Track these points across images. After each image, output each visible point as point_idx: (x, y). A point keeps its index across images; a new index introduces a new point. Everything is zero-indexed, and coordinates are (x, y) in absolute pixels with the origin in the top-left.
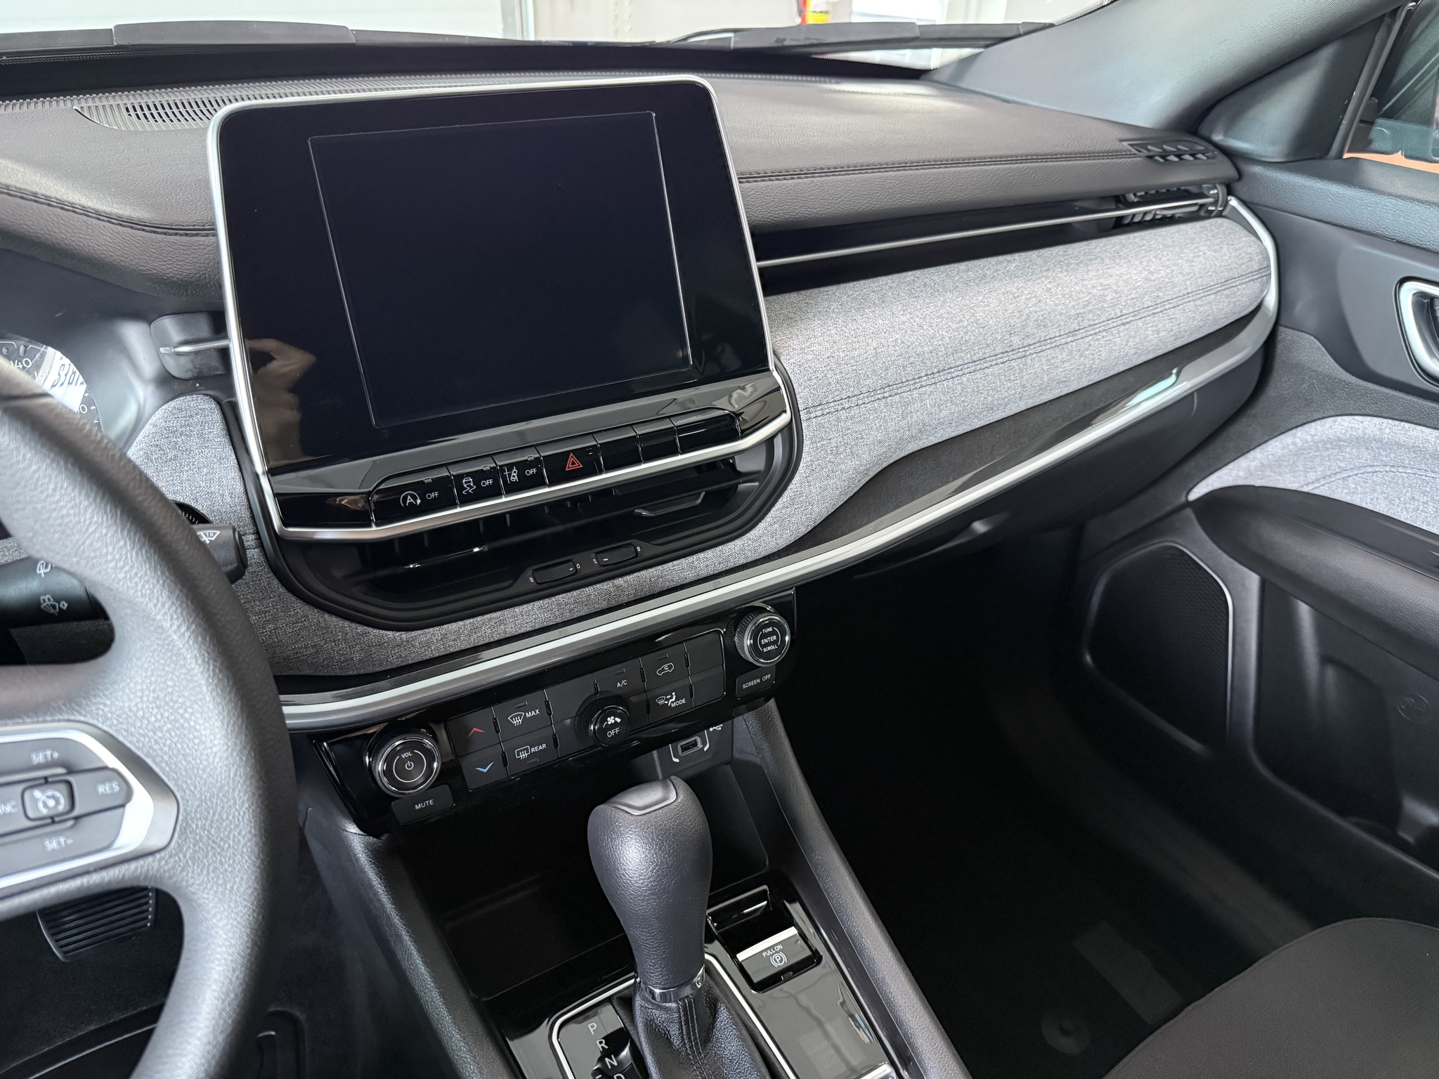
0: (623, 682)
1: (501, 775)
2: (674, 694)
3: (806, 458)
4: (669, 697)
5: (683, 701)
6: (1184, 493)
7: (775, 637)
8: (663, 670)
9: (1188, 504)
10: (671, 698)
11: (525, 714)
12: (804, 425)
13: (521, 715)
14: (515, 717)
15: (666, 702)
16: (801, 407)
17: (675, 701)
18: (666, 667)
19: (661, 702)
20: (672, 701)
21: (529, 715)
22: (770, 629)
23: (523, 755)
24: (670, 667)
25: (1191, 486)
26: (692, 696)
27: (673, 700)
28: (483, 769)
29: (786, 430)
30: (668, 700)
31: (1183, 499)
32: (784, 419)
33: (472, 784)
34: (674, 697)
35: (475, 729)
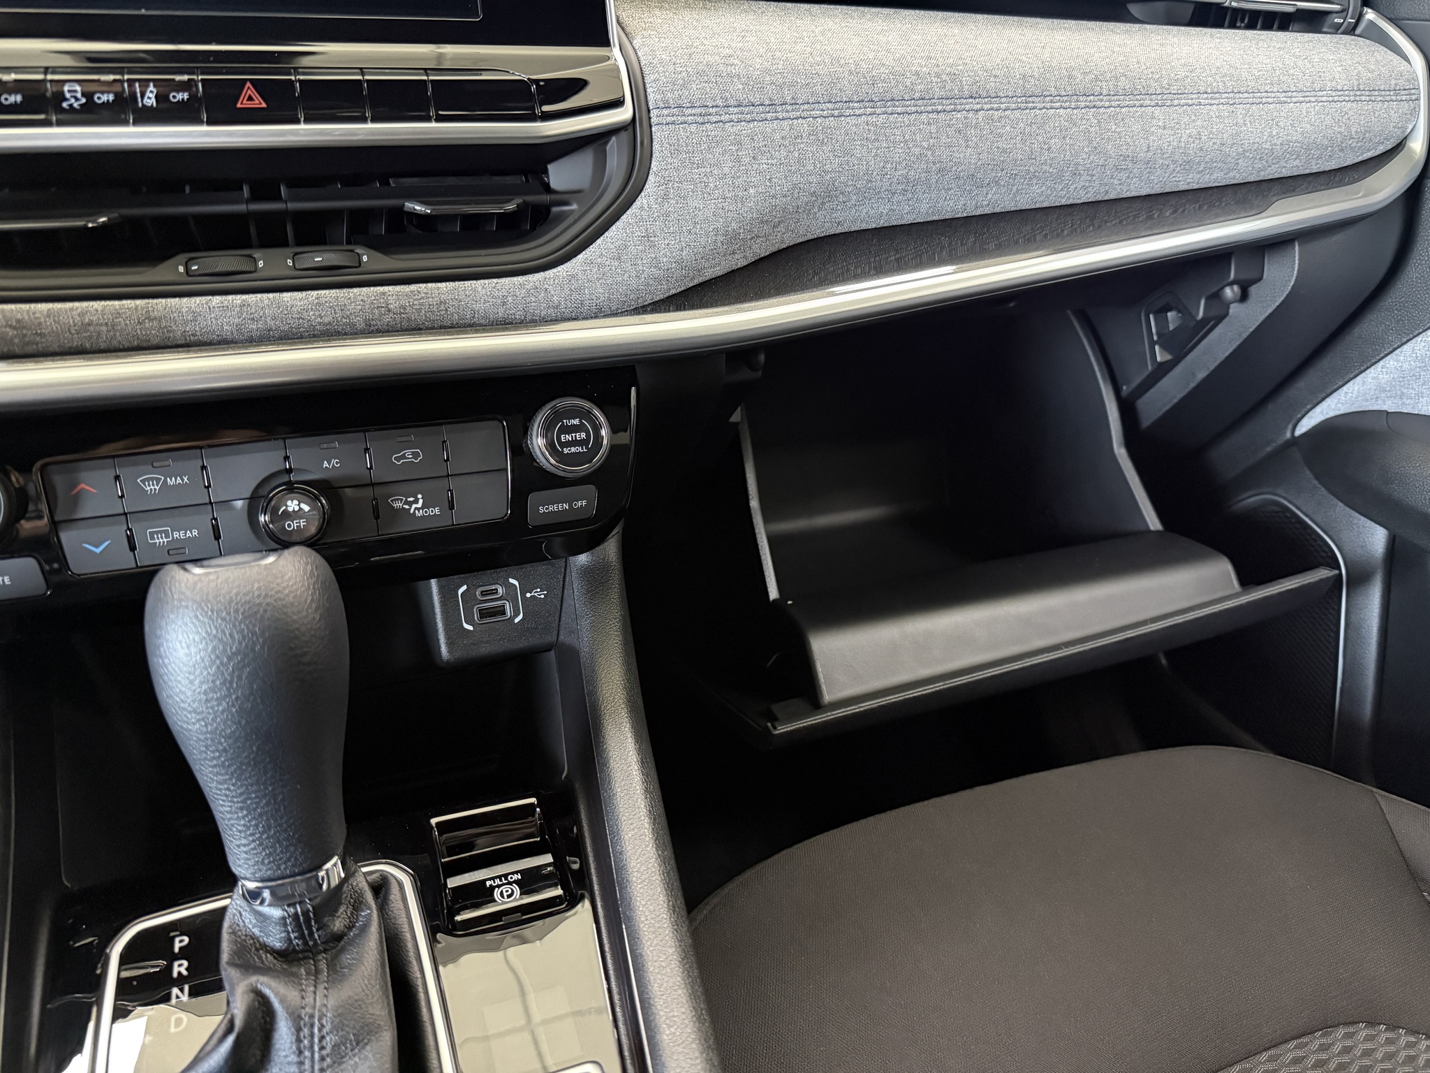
0: (334, 461)
1: (126, 563)
2: (420, 496)
4: (412, 499)
5: (437, 511)
6: (1290, 427)
7: (583, 435)
8: (404, 457)
9: (1295, 441)
10: (416, 501)
11: (165, 481)
12: (655, 130)
13: (158, 480)
14: (148, 480)
15: (407, 507)
16: (652, 104)
17: (422, 508)
18: (408, 453)
19: (398, 505)
20: (417, 507)
21: (171, 482)
22: (576, 422)
23: (161, 540)
24: (415, 455)
25: (1299, 416)
26: (452, 507)
27: (419, 505)
28: (93, 548)
30: (410, 504)
31: (1288, 435)
32: (623, 114)
33: (76, 567)
34: (421, 501)
35: (83, 485)
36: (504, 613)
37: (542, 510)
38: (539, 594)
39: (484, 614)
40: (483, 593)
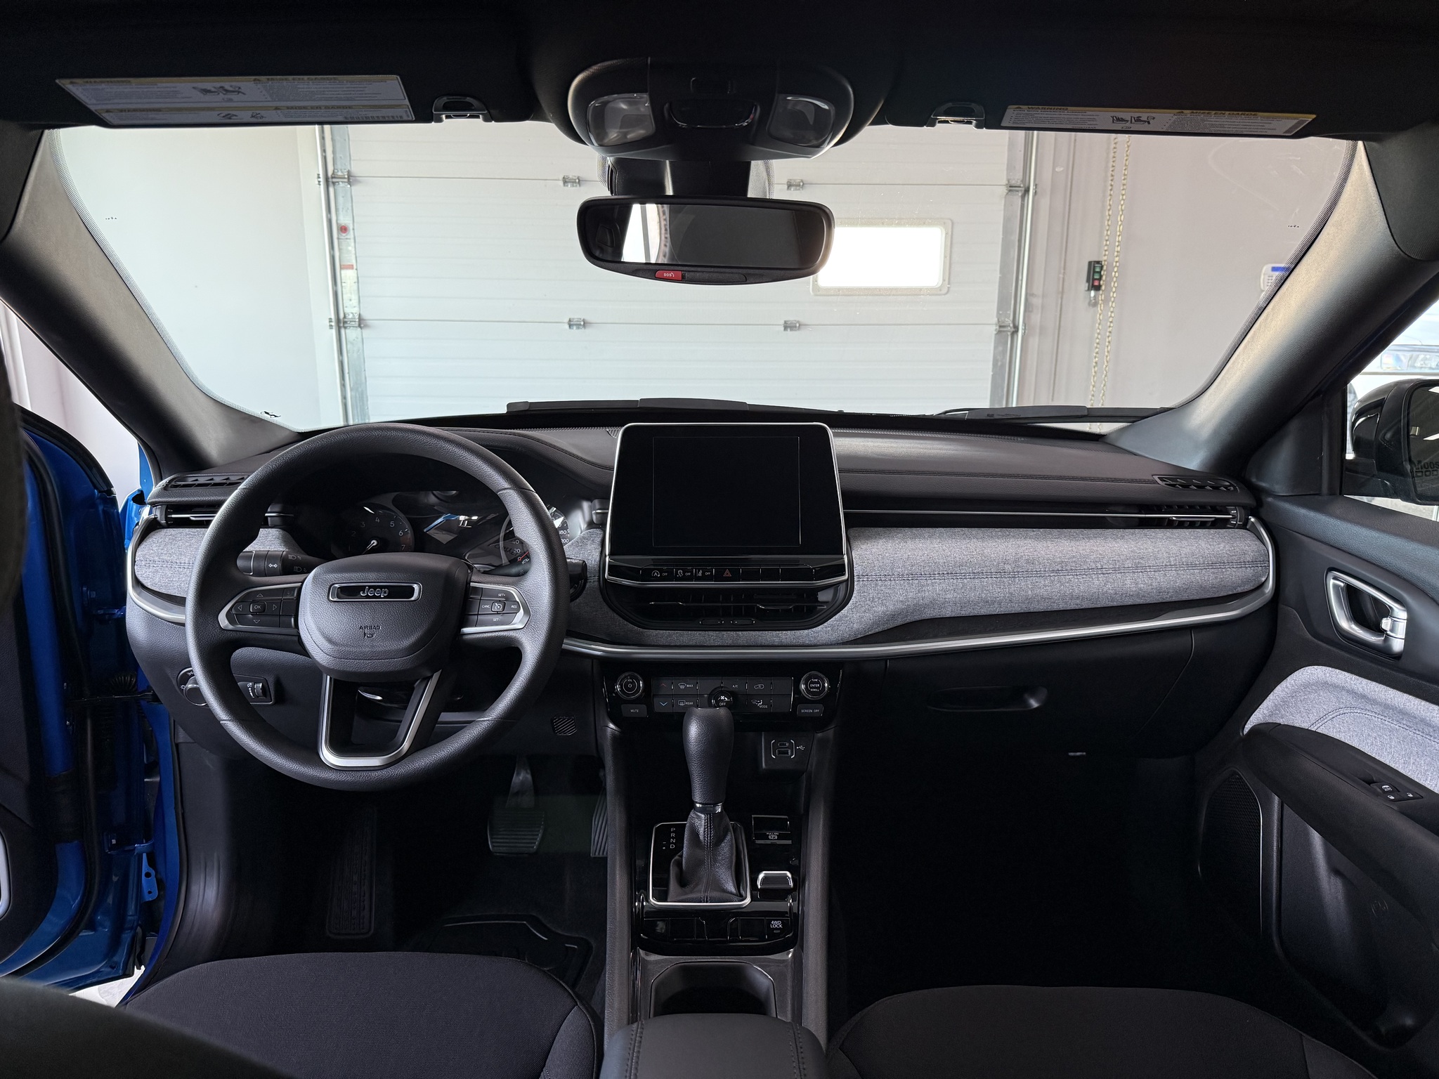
0: (737, 685)
1: (670, 710)
2: (761, 701)
3: (853, 599)
4: (759, 702)
5: (767, 707)
7: (819, 685)
9: (1244, 738)
11: (686, 685)
12: (856, 583)
13: (684, 686)
14: (681, 684)
15: (757, 704)
16: (855, 574)
17: (761, 705)
18: (759, 685)
19: (754, 703)
21: (688, 686)
22: (817, 680)
23: (682, 704)
24: (762, 687)
26: (772, 706)
28: (662, 705)
29: (844, 584)
31: (1242, 733)
32: (846, 577)
33: (657, 710)
34: (762, 703)
35: (662, 685)
36: (788, 753)
37: (802, 711)
38: (801, 747)
39: (780, 752)
40: (780, 745)
